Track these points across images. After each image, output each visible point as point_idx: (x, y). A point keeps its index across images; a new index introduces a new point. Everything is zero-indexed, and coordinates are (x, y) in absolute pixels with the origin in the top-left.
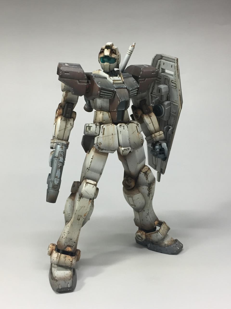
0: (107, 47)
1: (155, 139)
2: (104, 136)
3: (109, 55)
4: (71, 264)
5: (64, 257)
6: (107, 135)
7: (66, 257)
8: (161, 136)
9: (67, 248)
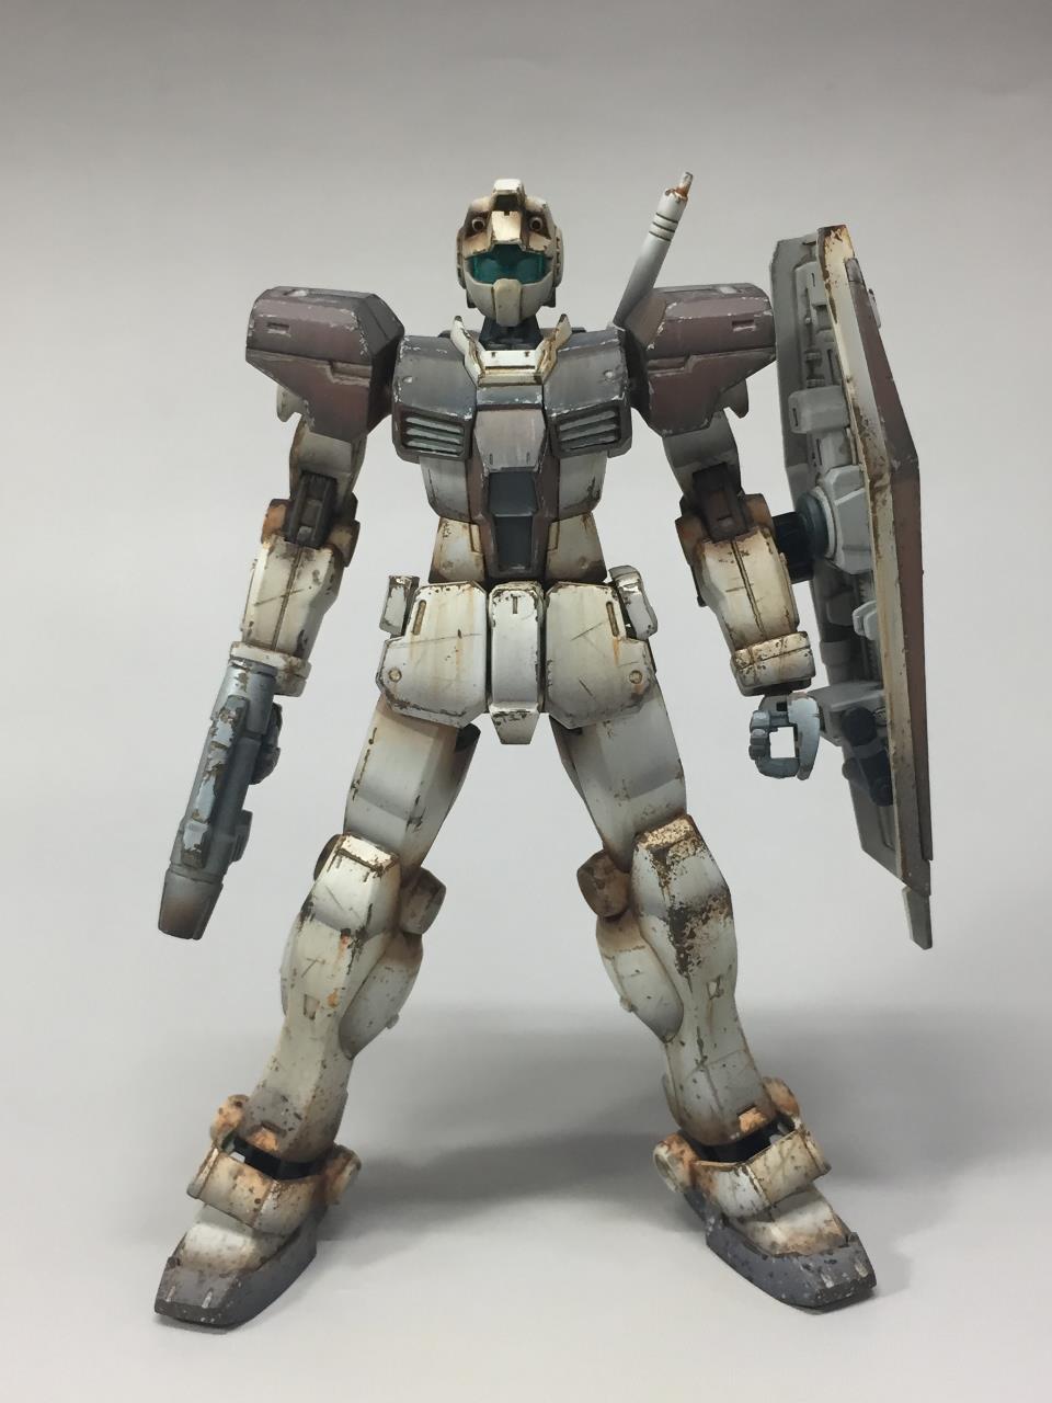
0: (506, 203)
1: (751, 674)
2: (417, 638)
3: (519, 241)
4: (255, 1210)
5: (231, 1173)
6: (432, 636)
7: (240, 1172)
8: (787, 657)
9: (258, 1135)
